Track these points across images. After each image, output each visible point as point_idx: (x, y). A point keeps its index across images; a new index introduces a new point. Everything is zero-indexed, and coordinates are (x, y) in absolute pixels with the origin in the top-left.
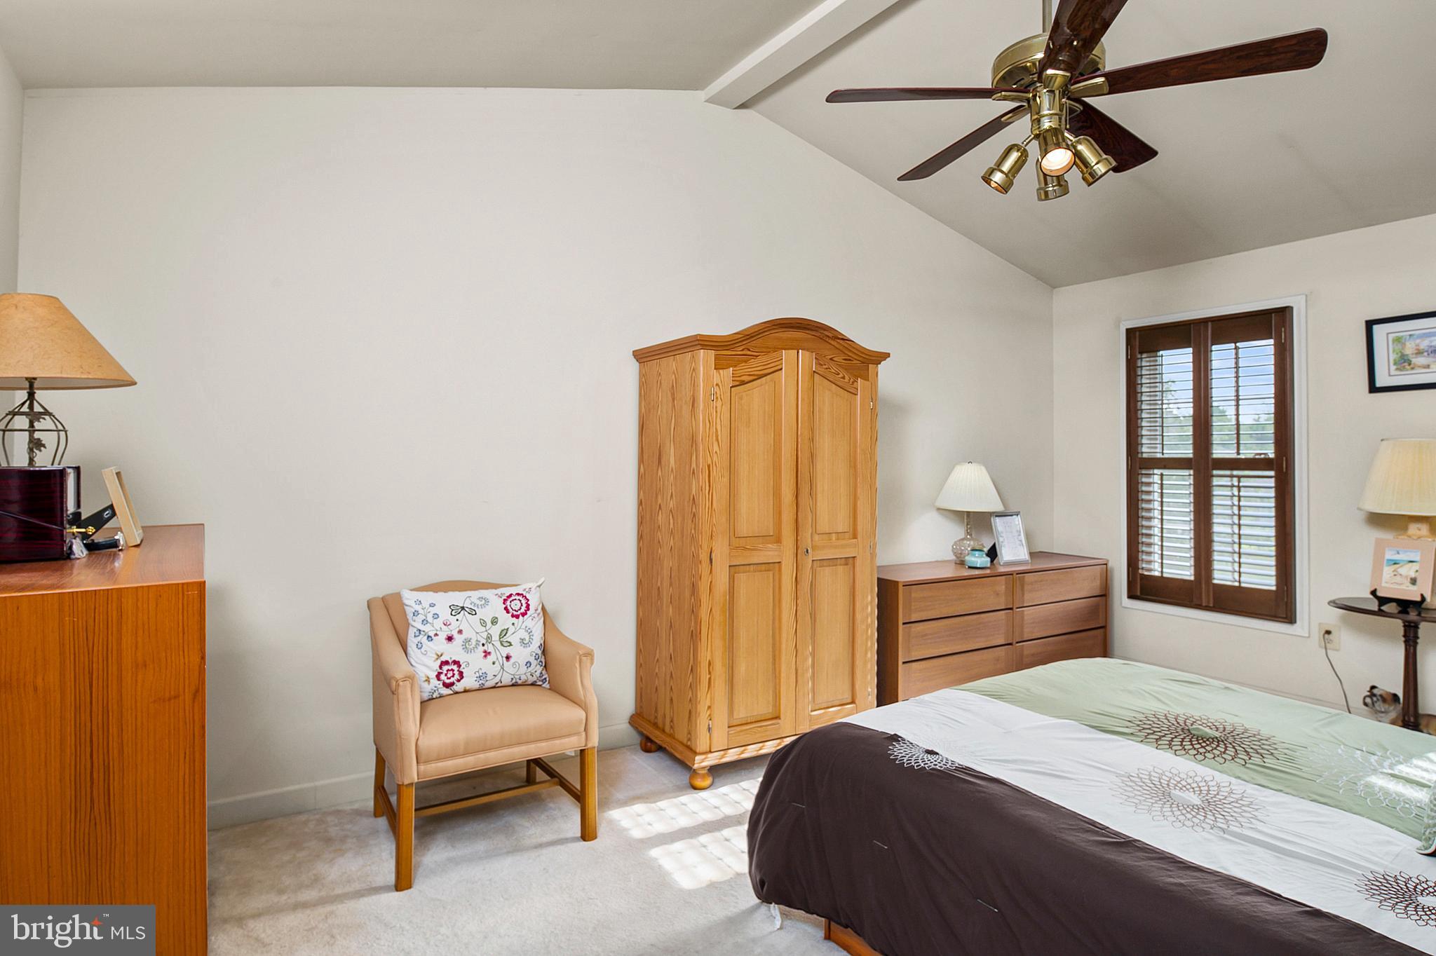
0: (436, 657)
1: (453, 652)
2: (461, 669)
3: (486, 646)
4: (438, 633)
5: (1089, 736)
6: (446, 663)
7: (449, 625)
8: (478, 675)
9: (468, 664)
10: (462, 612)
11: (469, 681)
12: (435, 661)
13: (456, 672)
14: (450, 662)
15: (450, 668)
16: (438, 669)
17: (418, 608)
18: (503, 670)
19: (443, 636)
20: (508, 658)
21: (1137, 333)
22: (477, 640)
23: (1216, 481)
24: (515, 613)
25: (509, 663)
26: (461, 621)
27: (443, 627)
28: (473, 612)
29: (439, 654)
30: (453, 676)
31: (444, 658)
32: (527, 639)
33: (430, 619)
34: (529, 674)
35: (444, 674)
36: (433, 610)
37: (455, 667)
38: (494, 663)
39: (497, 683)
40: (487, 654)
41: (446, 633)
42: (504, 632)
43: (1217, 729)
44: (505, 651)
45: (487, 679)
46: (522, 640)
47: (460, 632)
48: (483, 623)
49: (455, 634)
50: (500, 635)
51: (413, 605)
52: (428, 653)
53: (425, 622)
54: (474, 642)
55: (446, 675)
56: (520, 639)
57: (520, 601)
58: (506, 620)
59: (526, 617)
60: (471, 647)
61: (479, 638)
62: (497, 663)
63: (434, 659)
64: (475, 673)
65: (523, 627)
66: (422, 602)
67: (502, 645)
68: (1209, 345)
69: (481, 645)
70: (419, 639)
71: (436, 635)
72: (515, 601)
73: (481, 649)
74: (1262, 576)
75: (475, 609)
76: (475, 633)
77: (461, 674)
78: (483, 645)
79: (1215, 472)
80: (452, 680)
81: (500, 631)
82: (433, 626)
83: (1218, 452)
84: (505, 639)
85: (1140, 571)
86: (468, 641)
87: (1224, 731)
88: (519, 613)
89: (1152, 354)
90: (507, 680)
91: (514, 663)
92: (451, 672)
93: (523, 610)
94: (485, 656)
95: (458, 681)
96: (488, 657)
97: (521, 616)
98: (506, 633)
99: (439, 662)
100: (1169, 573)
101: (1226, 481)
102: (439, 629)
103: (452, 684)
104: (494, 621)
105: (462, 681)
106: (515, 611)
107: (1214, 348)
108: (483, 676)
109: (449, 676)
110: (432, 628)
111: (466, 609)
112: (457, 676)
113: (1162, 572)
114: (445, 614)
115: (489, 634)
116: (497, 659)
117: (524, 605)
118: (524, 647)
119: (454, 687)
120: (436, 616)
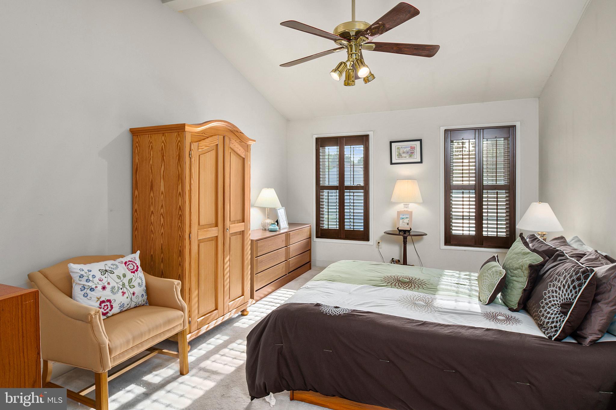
0: (97, 299)
1: (106, 295)
2: (112, 304)
3: (123, 289)
4: (97, 285)
5: (376, 289)
6: (103, 302)
7: (102, 281)
8: (120, 305)
9: (115, 300)
10: (106, 273)
11: (116, 310)
12: (96, 302)
13: (109, 306)
14: (105, 301)
15: (105, 304)
16: (99, 306)
17: (83, 273)
18: (132, 301)
19: (100, 287)
20: (134, 294)
21: (320, 140)
22: (118, 287)
23: (346, 194)
24: (132, 271)
25: (134, 296)
26: (108, 277)
27: (100, 282)
28: (112, 272)
29: (99, 297)
30: (107, 309)
31: (102, 299)
32: (141, 283)
33: (91, 278)
34: (142, 301)
35: (102, 308)
36: (92, 273)
37: (108, 304)
38: (127, 298)
39: (128, 308)
40: (124, 293)
41: (102, 285)
42: (130, 281)
43: (407, 279)
44: (132, 291)
45: (124, 307)
46: (139, 283)
47: (109, 283)
48: (119, 277)
49: (106, 284)
50: (129, 282)
51: (79, 271)
52: (92, 298)
53: (88, 280)
54: (116, 288)
55: (104, 308)
56: (138, 283)
57: (133, 264)
58: (129, 275)
59: (138, 271)
60: (116, 291)
61: (119, 286)
62: (129, 297)
63: (95, 301)
64: (119, 305)
65: (138, 277)
66: (83, 269)
67: (130, 287)
68: (344, 145)
69: (120, 289)
70: (85, 291)
71: (96, 287)
72: (129, 265)
73: (121, 291)
74: (360, 227)
75: (113, 270)
76: (116, 283)
77: (112, 307)
78: (121, 289)
79: (345, 191)
80: (107, 310)
81: (128, 280)
82: (93, 282)
83: (347, 183)
84: (131, 284)
85: (321, 228)
86: (113, 288)
87: (410, 279)
88: (134, 270)
89: (323, 148)
90: (133, 305)
91: (136, 297)
92: (106, 306)
93: (135, 268)
94: (123, 295)
95: (110, 310)
96: (125, 295)
97: (135, 272)
98: (132, 281)
99: (99, 302)
100: (331, 227)
101: (348, 194)
102: (97, 284)
103: (107, 313)
104: (124, 276)
105: (112, 310)
106: (132, 270)
107: (345, 147)
108: (122, 306)
109: (105, 309)
110: (94, 284)
111: (108, 271)
112: (109, 308)
113: (328, 227)
114: (98, 275)
115: (123, 282)
116: (129, 295)
117: (135, 266)
118: (140, 287)
119: (108, 314)
120: (94, 276)
